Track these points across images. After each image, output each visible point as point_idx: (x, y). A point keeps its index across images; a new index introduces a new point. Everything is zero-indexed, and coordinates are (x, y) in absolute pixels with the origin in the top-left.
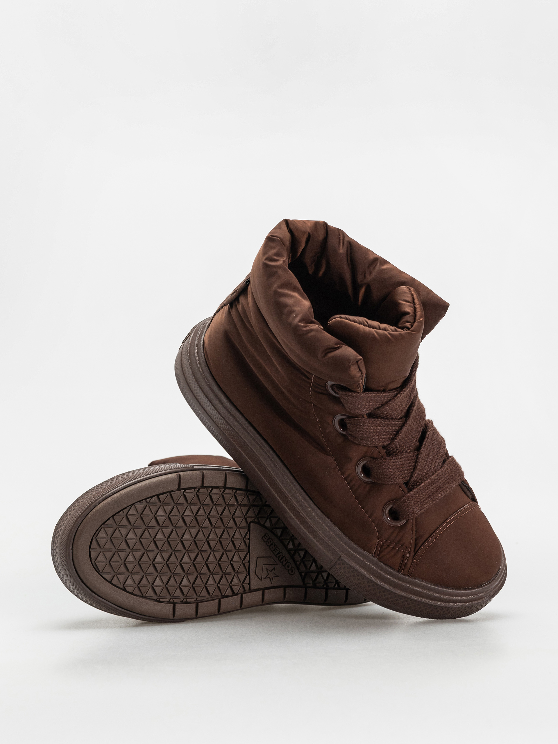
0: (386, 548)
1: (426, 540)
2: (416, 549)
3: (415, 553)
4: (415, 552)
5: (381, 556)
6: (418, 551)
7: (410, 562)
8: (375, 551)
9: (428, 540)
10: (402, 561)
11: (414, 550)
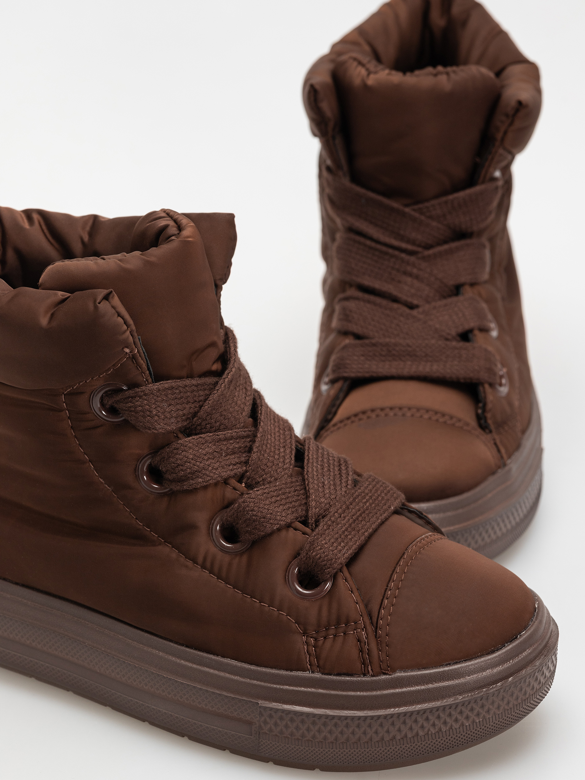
0: (324, 643)
1: (384, 597)
2: (375, 620)
3: (375, 627)
4: (375, 625)
5: (321, 662)
6: (379, 621)
7: (374, 646)
8: (309, 661)
9: (386, 596)
10: (361, 651)
11: (372, 623)
